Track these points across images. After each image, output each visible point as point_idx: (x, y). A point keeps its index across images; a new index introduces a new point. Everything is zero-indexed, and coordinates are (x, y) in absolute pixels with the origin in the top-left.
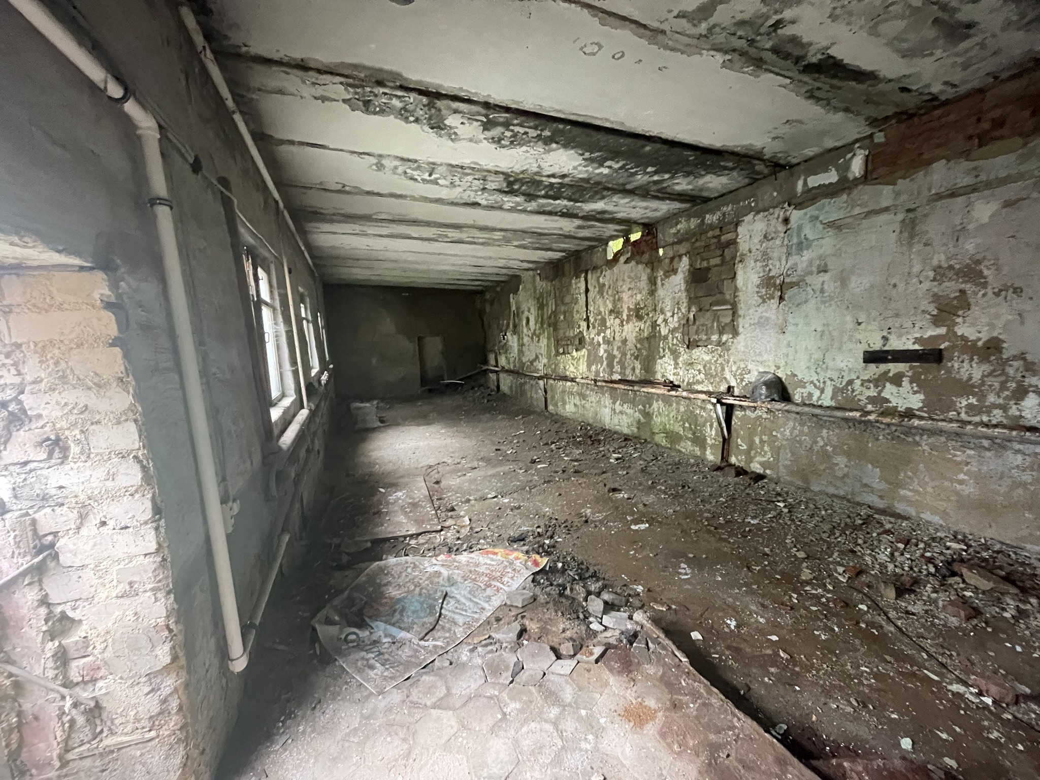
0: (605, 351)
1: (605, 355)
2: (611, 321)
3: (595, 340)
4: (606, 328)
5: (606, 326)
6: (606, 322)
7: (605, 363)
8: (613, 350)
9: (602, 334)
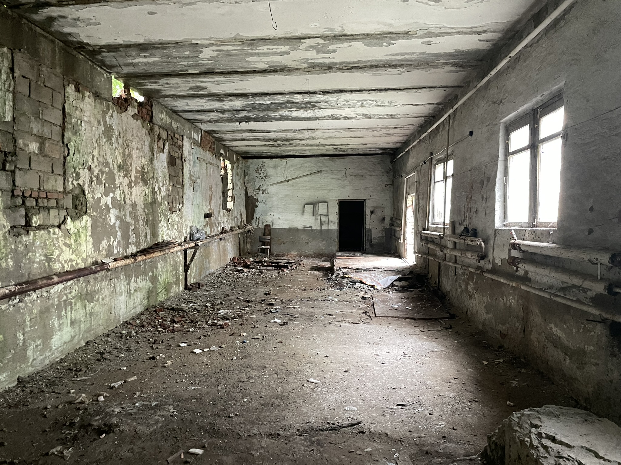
0: (117, 218)
1: (118, 223)
2: (120, 179)
3: (103, 202)
4: (116, 188)
5: (115, 184)
6: (114, 180)
7: (119, 234)
8: (125, 215)
9: (111, 195)
